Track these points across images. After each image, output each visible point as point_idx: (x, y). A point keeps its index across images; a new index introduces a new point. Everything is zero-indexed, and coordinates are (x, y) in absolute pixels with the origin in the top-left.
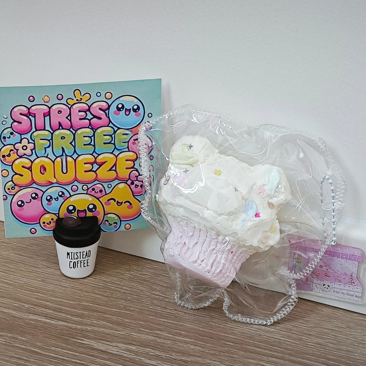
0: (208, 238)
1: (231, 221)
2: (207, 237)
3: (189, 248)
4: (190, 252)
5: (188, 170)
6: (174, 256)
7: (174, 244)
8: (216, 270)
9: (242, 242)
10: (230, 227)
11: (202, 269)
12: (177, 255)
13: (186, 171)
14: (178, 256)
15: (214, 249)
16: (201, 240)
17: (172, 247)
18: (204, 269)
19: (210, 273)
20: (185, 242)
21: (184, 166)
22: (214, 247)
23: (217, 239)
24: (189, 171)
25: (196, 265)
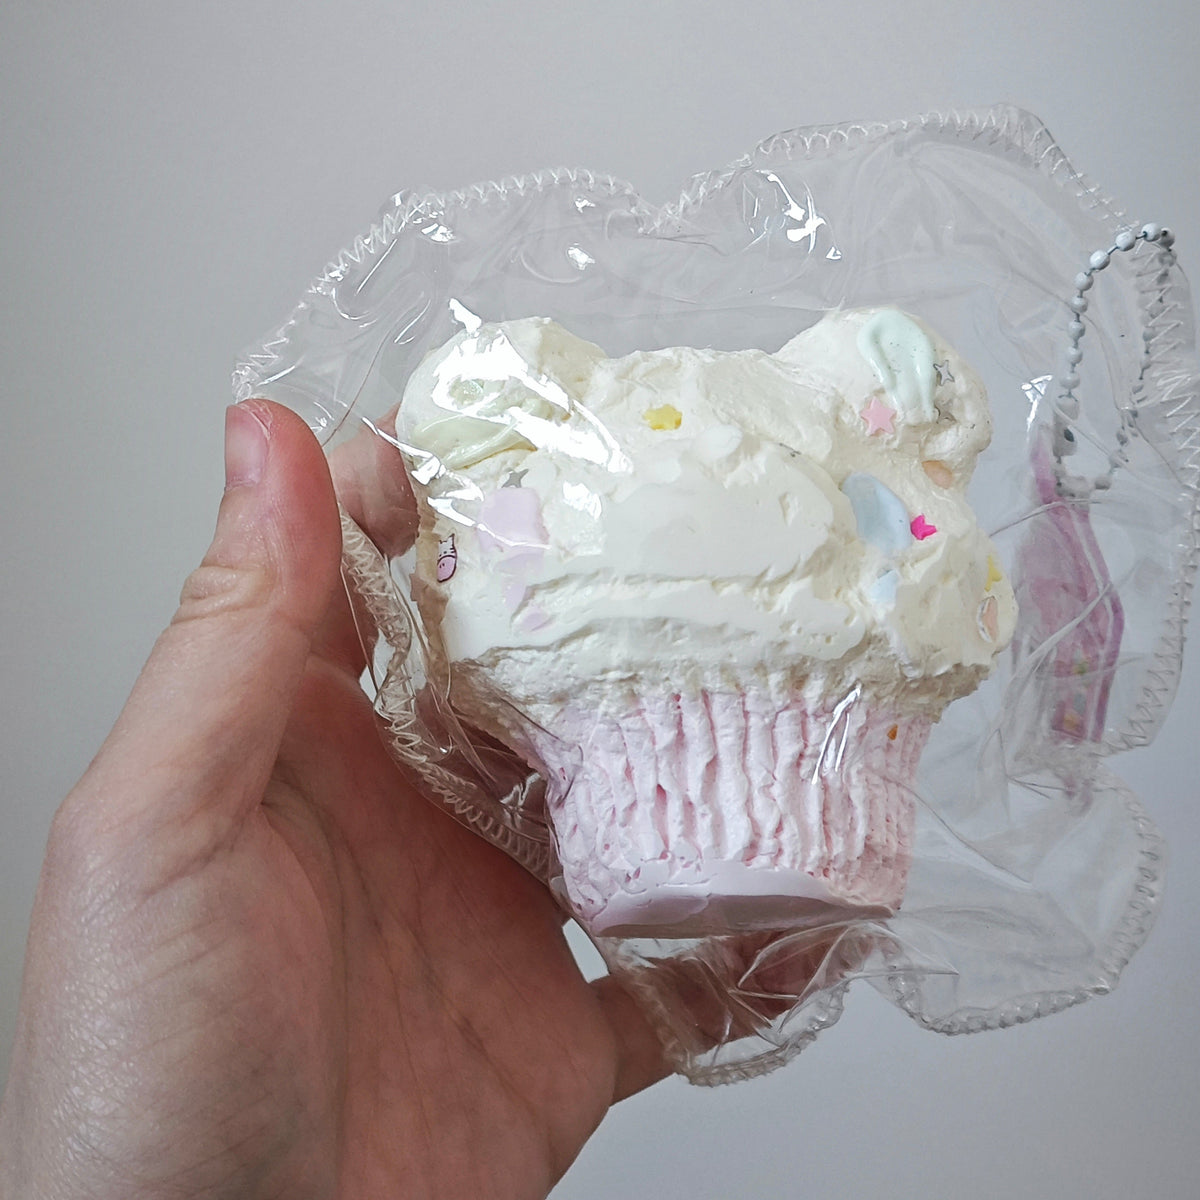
0: (753, 720)
1: (834, 591)
2: (746, 714)
3: (688, 805)
4: (703, 815)
5: (518, 470)
6: (637, 873)
7: (612, 822)
8: (849, 845)
9: (915, 665)
10: (847, 621)
11: (792, 867)
12: (654, 859)
13: (516, 480)
14: (659, 862)
15: (801, 756)
16: (727, 740)
17: (604, 840)
18: (803, 864)
19: (832, 875)
20: (659, 787)
21: (492, 464)
22: (796, 748)
23: (797, 701)
24: (525, 472)
25: (761, 860)
